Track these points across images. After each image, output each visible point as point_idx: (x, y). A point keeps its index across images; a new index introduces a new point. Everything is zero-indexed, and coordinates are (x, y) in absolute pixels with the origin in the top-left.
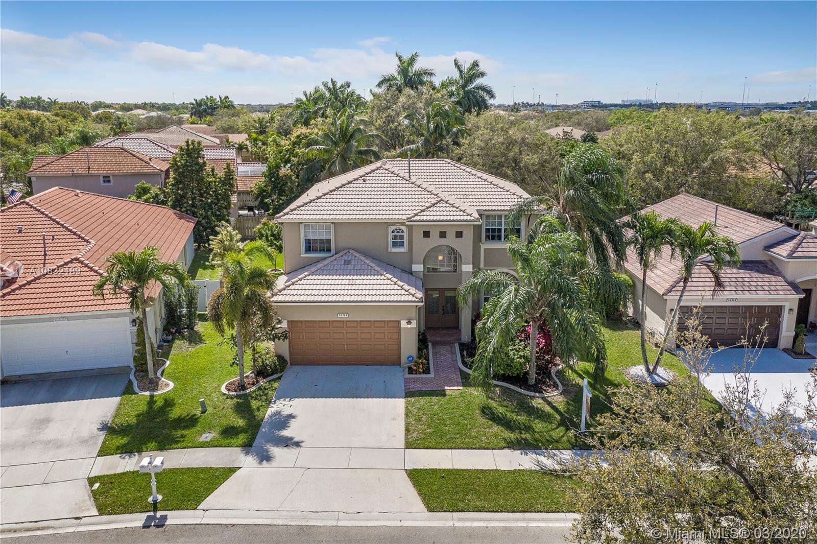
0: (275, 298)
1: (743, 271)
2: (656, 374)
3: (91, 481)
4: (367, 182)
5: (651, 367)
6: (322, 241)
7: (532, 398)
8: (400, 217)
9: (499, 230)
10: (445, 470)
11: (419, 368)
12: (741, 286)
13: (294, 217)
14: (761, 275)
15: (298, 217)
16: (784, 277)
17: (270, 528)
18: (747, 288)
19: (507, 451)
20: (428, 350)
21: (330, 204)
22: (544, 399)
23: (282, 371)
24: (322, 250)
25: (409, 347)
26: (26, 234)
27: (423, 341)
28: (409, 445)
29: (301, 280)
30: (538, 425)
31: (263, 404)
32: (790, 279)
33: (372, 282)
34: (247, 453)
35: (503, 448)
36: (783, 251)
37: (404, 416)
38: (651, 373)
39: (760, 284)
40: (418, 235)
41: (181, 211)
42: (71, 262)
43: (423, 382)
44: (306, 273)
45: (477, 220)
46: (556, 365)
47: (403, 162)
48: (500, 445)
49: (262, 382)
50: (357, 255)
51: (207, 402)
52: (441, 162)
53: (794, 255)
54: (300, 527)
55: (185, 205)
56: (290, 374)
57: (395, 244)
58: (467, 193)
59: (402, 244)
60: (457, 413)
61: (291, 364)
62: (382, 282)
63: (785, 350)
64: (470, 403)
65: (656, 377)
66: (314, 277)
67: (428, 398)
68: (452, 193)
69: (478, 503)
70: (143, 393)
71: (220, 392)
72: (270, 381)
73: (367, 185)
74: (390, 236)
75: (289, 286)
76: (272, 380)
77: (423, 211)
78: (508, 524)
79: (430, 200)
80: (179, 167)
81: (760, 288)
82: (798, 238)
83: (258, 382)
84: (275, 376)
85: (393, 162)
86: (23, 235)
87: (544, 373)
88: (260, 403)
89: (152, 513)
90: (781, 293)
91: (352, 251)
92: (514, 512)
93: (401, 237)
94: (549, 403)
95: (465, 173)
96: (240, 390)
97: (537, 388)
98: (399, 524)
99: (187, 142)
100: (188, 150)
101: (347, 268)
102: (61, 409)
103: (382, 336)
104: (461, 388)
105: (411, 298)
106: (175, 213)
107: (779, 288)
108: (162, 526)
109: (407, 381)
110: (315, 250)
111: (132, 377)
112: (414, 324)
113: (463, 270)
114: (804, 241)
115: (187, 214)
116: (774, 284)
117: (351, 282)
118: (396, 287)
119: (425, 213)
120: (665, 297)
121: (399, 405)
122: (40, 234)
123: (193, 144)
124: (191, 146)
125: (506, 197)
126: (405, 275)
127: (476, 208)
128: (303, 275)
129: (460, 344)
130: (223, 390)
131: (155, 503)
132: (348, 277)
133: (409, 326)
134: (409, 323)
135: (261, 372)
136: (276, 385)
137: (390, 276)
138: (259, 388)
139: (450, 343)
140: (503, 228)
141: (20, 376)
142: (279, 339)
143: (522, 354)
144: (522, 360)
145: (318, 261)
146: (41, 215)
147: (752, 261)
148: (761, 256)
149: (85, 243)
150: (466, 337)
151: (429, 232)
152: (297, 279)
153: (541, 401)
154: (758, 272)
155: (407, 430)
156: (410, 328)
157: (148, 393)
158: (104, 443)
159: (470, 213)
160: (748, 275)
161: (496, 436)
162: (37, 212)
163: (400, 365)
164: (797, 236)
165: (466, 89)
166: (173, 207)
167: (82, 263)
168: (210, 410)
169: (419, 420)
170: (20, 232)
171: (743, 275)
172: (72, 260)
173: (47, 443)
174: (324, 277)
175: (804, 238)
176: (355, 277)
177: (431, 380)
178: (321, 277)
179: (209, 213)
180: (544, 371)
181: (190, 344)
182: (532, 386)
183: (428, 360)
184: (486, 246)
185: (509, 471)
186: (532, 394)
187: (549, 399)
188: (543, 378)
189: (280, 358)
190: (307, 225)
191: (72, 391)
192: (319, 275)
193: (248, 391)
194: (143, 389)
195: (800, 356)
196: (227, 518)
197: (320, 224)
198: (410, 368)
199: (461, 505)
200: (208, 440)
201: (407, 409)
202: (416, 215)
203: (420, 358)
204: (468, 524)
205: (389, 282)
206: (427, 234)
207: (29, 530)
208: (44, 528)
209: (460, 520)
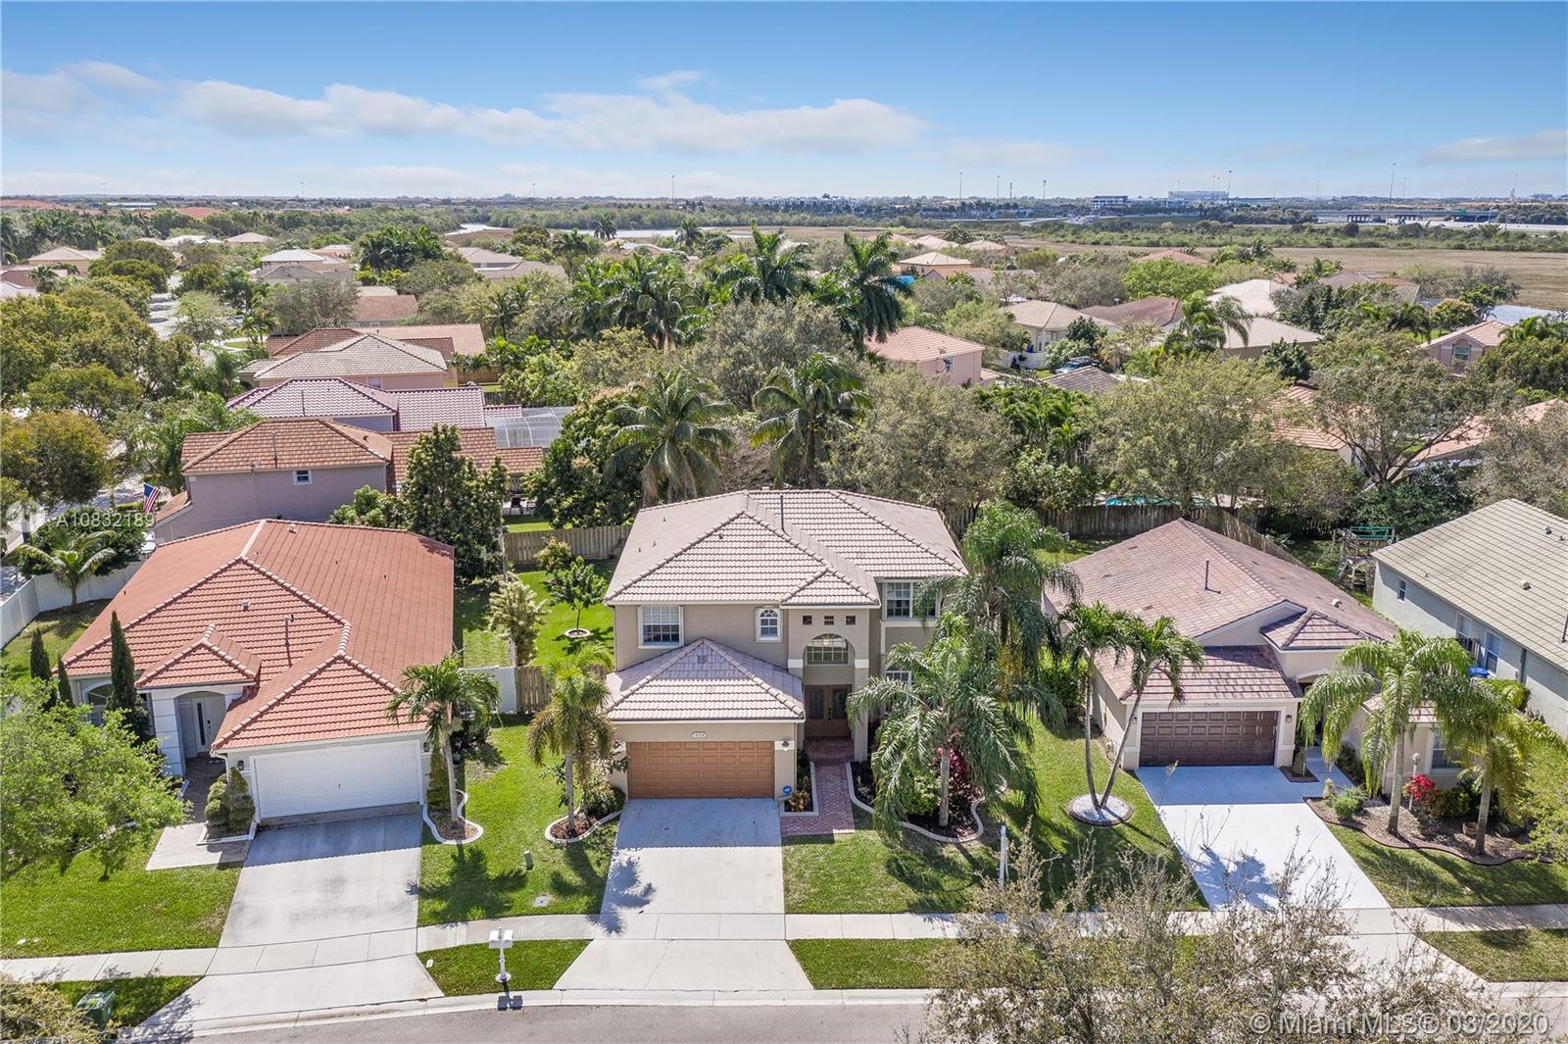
0: (611, 715)
1: (1229, 663)
2: (1105, 808)
3: (423, 957)
4: (725, 538)
5: (1099, 797)
6: (666, 628)
7: (944, 844)
8: (772, 597)
9: (908, 602)
10: (833, 941)
11: (799, 803)
12: (1223, 685)
13: (630, 597)
14: (1253, 668)
15: (635, 597)
16: (1282, 672)
17: (638, 1010)
18: (1231, 689)
19: (907, 915)
20: (809, 777)
21: (677, 577)
22: (959, 846)
23: (620, 808)
24: (666, 638)
25: (785, 774)
26: (255, 613)
27: (803, 762)
28: (790, 910)
29: (642, 687)
30: (949, 883)
31: (604, 856)
32: (1288, 675)
33: (736, 689)
34: (595, 921)
35: (903, 912)
36: (1279, 637)
37: (782, 871)
38: (1098, 806)
39: (1249, 682)
40: (796, 622)
41: (428, 536)
42: (334, 662)
43: (804, 822)
44: (649, 677)
45: (876, 602)
46: (977, 796)
47: (772, 496)
48: (900, 909)
49: (597, 825)
50: (715, 649)
51: (533, 855)
52: (826, 495)
53: (1292, 645)
54: (673, 1008)
55: (434, 525)
56: (631, 810)
57: (764, 632)
58: (863, 549)
59: (774, 632)
60: (849, 866)
61: (630, 798)
62: (749, 689)
63: (1283, 769)
64: (865, 852)
65: (1104, 812)
66: (659, 682)
67: (811, 847)
68: (842, 549)
69: (871, 979)
70: (448, 842)
71: (544, 838)
72: (607, 823)
73: (726, 545)
74: (759, 619)
75: (627, 697)
76: (610, 821)
77: (803, 589)
78: (904, 1002)
79: (811, 569)
80: (425, 468)
81: (1247, 688)
82: (1302, 618)
83: (591, 825)
84: (611, 816)
85: (757, 496)
86: (250, 613)
87: (961, 809)
88: (599, 854)
89: (504, 994)
90: (1274, 695)
91: (707, 643)
92: (911, 988)
93: (774, 622)
94: (964, 852)
95: (859, 515)
96: (570, 837)
97: (949, 831)
98: (782, 1003)
99: (435, 429)
100: (437, 440)
101: (702, 669)
102: (351, 864)
103: (750, 760)
104: (853, 831)
105: (788, 713)
106: (421, 541)
107: (1272, 688)
108: (520, 1008)
109: (783, 821)
110: (657, 639)
111: (426, 818)
112: (792, 745)
113: (857, 666)
114: (1310, 623)
115: (437, 539)
116: (1267, 682)
117: (709, 689)
118: (768, 697)
119: (805, 592)
120: (1123, 702)
121: (775, 854)
122: (280, 617)
123: (444, 430)
124: (442, 436)
125: (916, 555)
126: (779, 675)
127: (874, 574)
128: (645, 680)
129: (852, 764)
130: (548, 836)
131: (505, 983)
132: (705, 682)
133: (786, 749)
134: (786, 744)
135: (595, 811)
136: (615, 828)
137: (760, 681)
138: (594, 834)
139: (838, 763)
140: (911, 599)
141: (281, 818)
142: (619, 769)
143: (931, 786)
144: (932, 795)
145: (662, 654)
146: (268, 581)
147: (1245, 647)
148: (1252, 639)
149: (336, 625)
150: (860, 754)
151: (810, 617)
152: (637, 686)
153: (954, 849)
154: (1250, 663)
155: (787, 890)
156: (786, 752)
157: (453, 842)
158: (420, 910)
159: (865, 592)
160: (1235, 669)
161: (895, 896)
162: (261, 576)
163: (773, 797)
164: (1301, 614)
165: (865, 283)
166: (416, 529)
167: (349, 662)
168: (537, 865)
169: (800, 876)
170: (246, 609)
171: (1229, 669)
172: (336, 658)
173: (353, 910)
174: (672, 683)
175: (1310, 619)
176: (714, 682)
177: (815, 820)
178: (668, 682)
179: (470, 537)
180: (960, 804)
181: (486, 766)
182: (943, 828)
183: (809, 790)
184: (887, 624)
185: (909, 941)
186: (943, 839)
187: (964, 845)
188: (959, 816)
189: (617, 790)
190: (647, 608)
191: (356, 839)
192: (666, 679)
193: (581, 838)
194: (447, 837)
195: (1298, 779)
196: (589, 999)
197: (665, 608)
198: (787, 803)
199: (851, 981)
200: (544, 905)
201: (785, 860)
202: (794, 595)
203: (799, 789)
204: (859, 1002)
205: (759, 689)
206: (807, 620)
207: (372, 1013)
208: (388, 1011)
209: (850, 998)
